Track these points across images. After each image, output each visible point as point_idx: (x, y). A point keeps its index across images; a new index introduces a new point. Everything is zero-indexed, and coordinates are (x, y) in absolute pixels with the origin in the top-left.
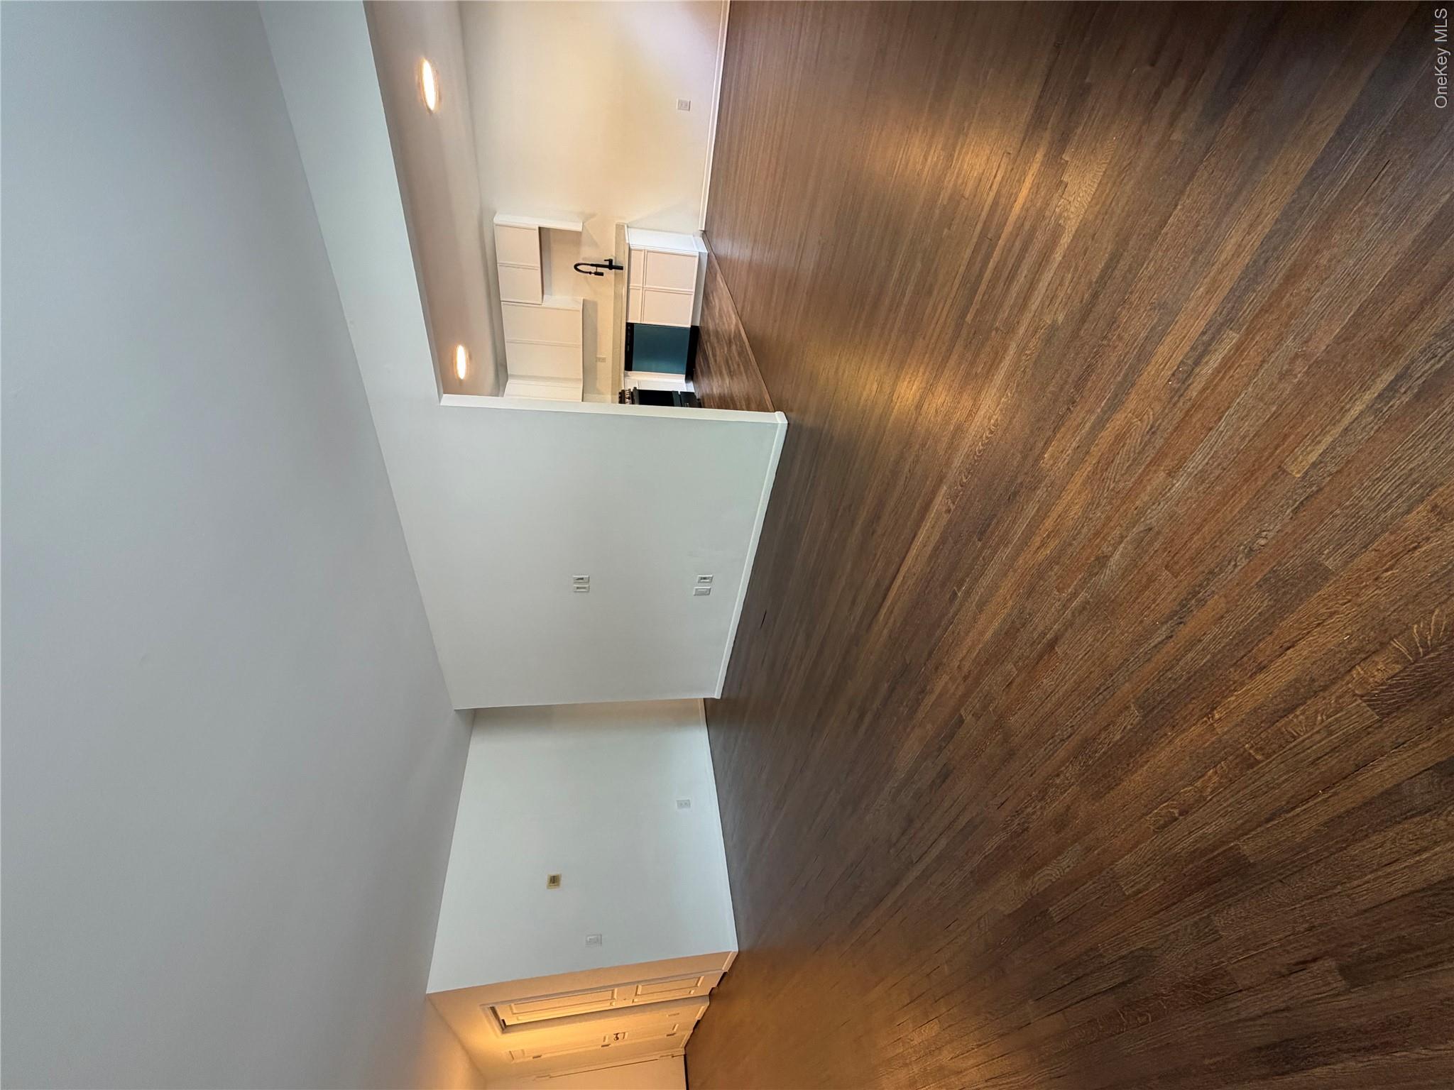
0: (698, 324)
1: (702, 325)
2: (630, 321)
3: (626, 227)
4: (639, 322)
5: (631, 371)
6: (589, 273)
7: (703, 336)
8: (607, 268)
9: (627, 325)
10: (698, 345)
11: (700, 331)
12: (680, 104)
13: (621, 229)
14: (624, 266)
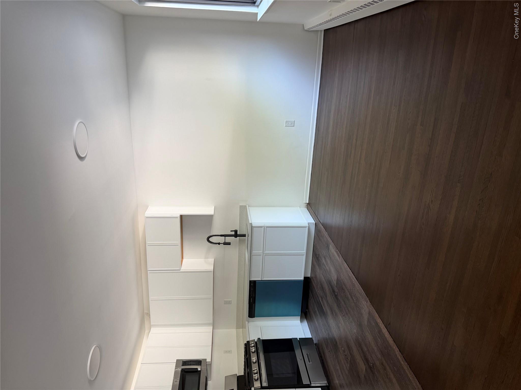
0: (309, 275)
1: (313, 276)
2: (253, 279)
3: (247, 207)
4: (260, 279)
5: (254, 317)
6: (219, 244)
7: (314, 284)
8: (234, 237)
9: (251, 282)
10: (310, 292)
11: (312, 280)
12: (286, 123)
13: (243, 210)
14: (247, 236)
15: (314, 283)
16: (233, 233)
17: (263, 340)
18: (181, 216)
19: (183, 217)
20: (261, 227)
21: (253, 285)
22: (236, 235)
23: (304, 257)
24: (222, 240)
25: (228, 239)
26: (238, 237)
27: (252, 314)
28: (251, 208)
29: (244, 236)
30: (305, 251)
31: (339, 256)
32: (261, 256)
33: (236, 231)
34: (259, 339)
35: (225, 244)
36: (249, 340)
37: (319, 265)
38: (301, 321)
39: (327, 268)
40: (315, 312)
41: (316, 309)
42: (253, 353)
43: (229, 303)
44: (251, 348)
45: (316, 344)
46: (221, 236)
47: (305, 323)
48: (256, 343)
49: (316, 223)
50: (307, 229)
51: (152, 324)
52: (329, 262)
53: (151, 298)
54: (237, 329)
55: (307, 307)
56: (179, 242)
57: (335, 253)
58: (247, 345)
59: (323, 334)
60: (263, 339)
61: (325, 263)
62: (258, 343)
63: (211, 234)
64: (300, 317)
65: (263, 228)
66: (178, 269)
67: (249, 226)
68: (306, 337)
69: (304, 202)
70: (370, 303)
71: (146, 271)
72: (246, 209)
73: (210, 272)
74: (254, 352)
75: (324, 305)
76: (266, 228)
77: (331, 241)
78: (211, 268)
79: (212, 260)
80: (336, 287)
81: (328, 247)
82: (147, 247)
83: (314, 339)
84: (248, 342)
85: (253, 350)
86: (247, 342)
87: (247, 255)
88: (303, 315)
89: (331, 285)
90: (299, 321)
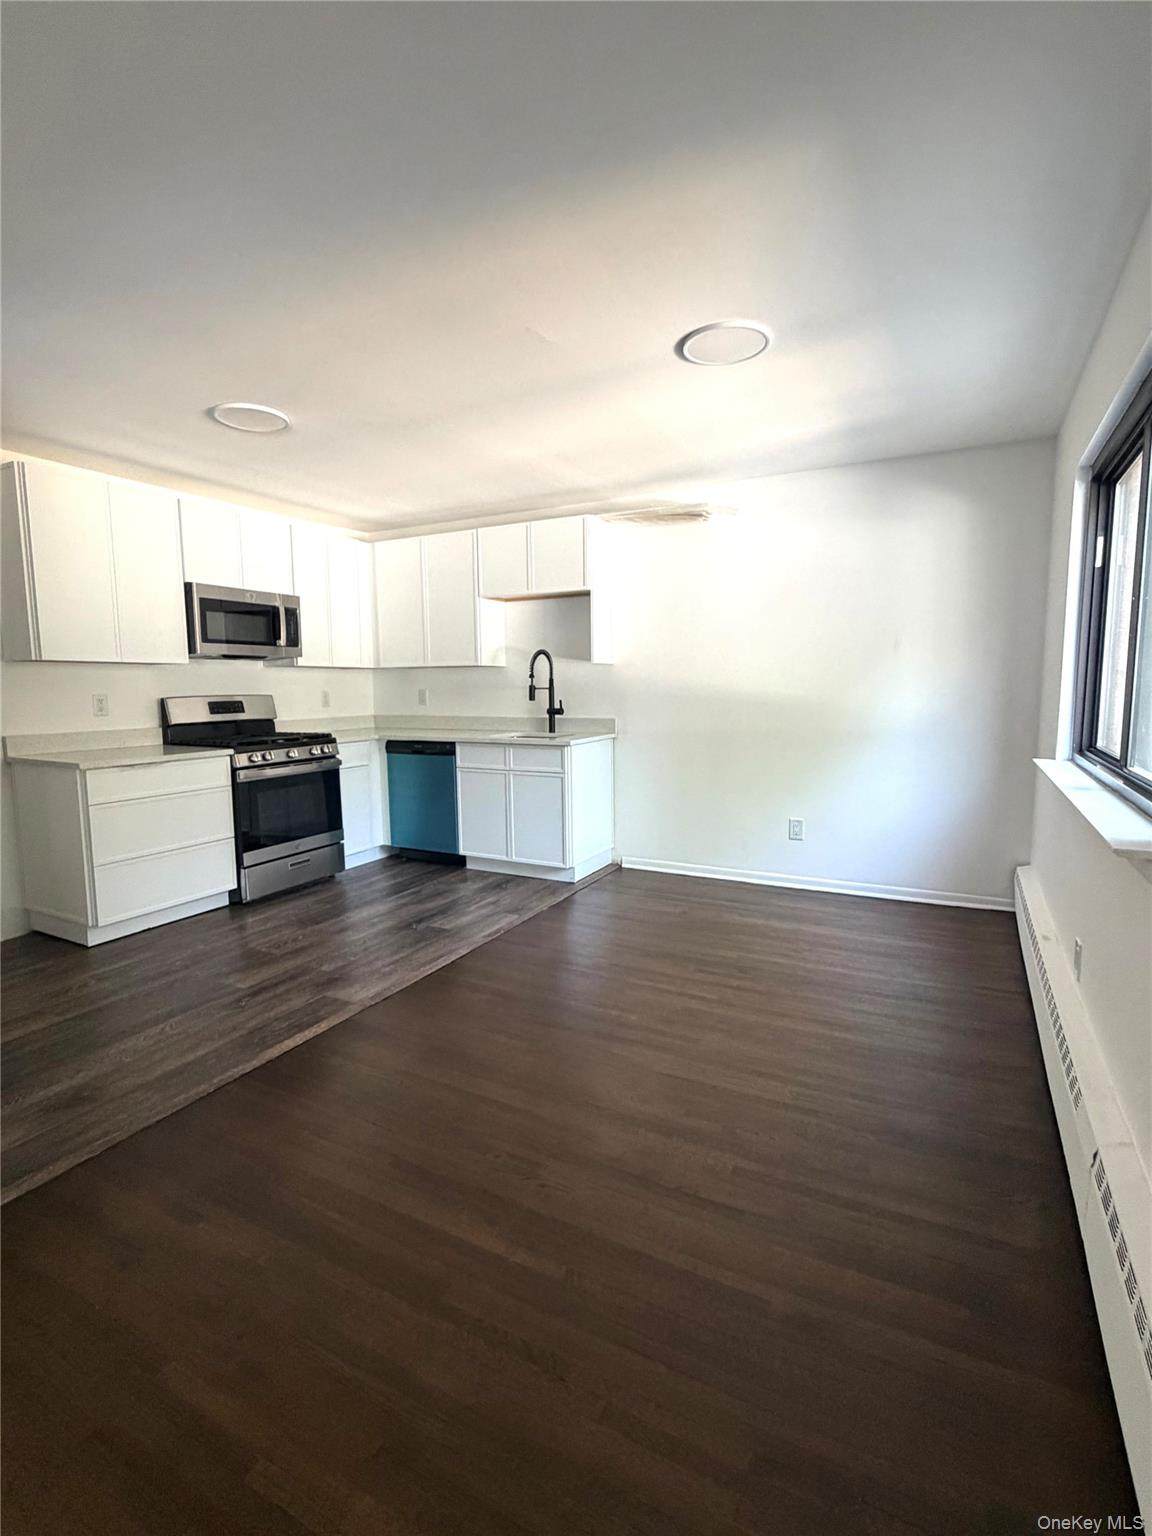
0: (469, 866)
1: (468, 874)
2: (458, 749)
3: (613, 736)
4: (458, 764)
5: (387, 752)
6: (532, 676)
7: (452, 875)
8: (548, 707)
9: (453, 744)
10: (439, 867)
11: (459, 872)
12: (798, 821)
13: (603, 727)
14: (552, 735)
15: (452, 877)
16: (557, 706)
17: (338, 770)
18: (587, 594)
19: (586, 598)
20: (563, 767)
21: (447, 749)
22: (553, 712)
23: (504, 858)
24: (542, 681)
25: (543, 696)
26: (548, 716)
27: (393, 747)
28: (609, 743)
29: (552, 729)
30: (515, 859)
31: (489, 935)
32: (502, 767)
33: (560, 711)
34: (340, 762)
35: (532, 689)
36: (338, 741)
37: (483, 890)
38: (383, 847)
39: (472, 908)
40: (394, 877)
41: (400, 880)
42: (311, 750)
43: (422, 701)
44: (319, 747)
45: (332, 877)
46: (551, 681)
47: (379, 856)
48: (333, 757)
49: (573, 883)
50: (561, 865)
51: (376, 544)
52: (484, 911)
53: (424, 538)
54: (375, 717)
55: (409, 860)
56: (534, 591)
57: (497, 927)
58: (326, 739)
59: (352, 892)
60: (341, 771)
61: (483, 903)
62: (332, 760)
63: (553, 659)
64: (390, 844)
65: (559, 770)
66: (481, 592)
67: (566, 739)
68: (346, 859)
69: (624, 858)
70: (369, 1005)
71: (477, 527)
72: (607, 733)
73: (476, 660)
74: (312, 754)
75: (403, 897)
76: (561, 777)
77: (526, 919)
78: (485, 661)
79: (502, 662)
80: (427, 927)
81: (515, 911)
82: (521, 524)
83: (343, 873)
84: (333, 741)
85: (316, 751)
86: (335, 739)
87: (505, 736)
88: (397, 852)
89: (432, 916)
90: (382, 842)
